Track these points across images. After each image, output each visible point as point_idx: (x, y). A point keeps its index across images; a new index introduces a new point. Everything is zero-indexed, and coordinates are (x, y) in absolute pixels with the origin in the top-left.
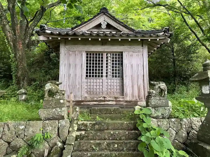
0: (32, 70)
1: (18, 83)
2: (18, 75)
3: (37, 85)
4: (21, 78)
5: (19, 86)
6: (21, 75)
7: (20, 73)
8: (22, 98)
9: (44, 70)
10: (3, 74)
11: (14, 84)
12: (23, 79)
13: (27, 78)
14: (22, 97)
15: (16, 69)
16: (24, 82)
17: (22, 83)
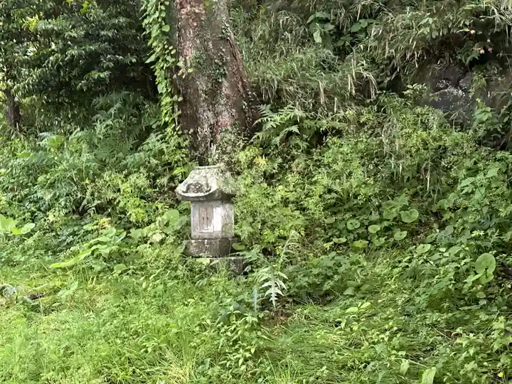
0: (261, 30)
1: (189, 120)
2: (178, 68)
3: (295, 129)
4: (202, 85)
5: (195, 133)
6: (199, 66)
7: (191, 53)
8: (210, 229)
9: (326, 21)
10: (108, 68)
11: (166, 125)
12: (213, 93)
13: (233, 86)
14: (208, 220)
15: (166, 29)
16: (217, 115)
17: (207, 116)
